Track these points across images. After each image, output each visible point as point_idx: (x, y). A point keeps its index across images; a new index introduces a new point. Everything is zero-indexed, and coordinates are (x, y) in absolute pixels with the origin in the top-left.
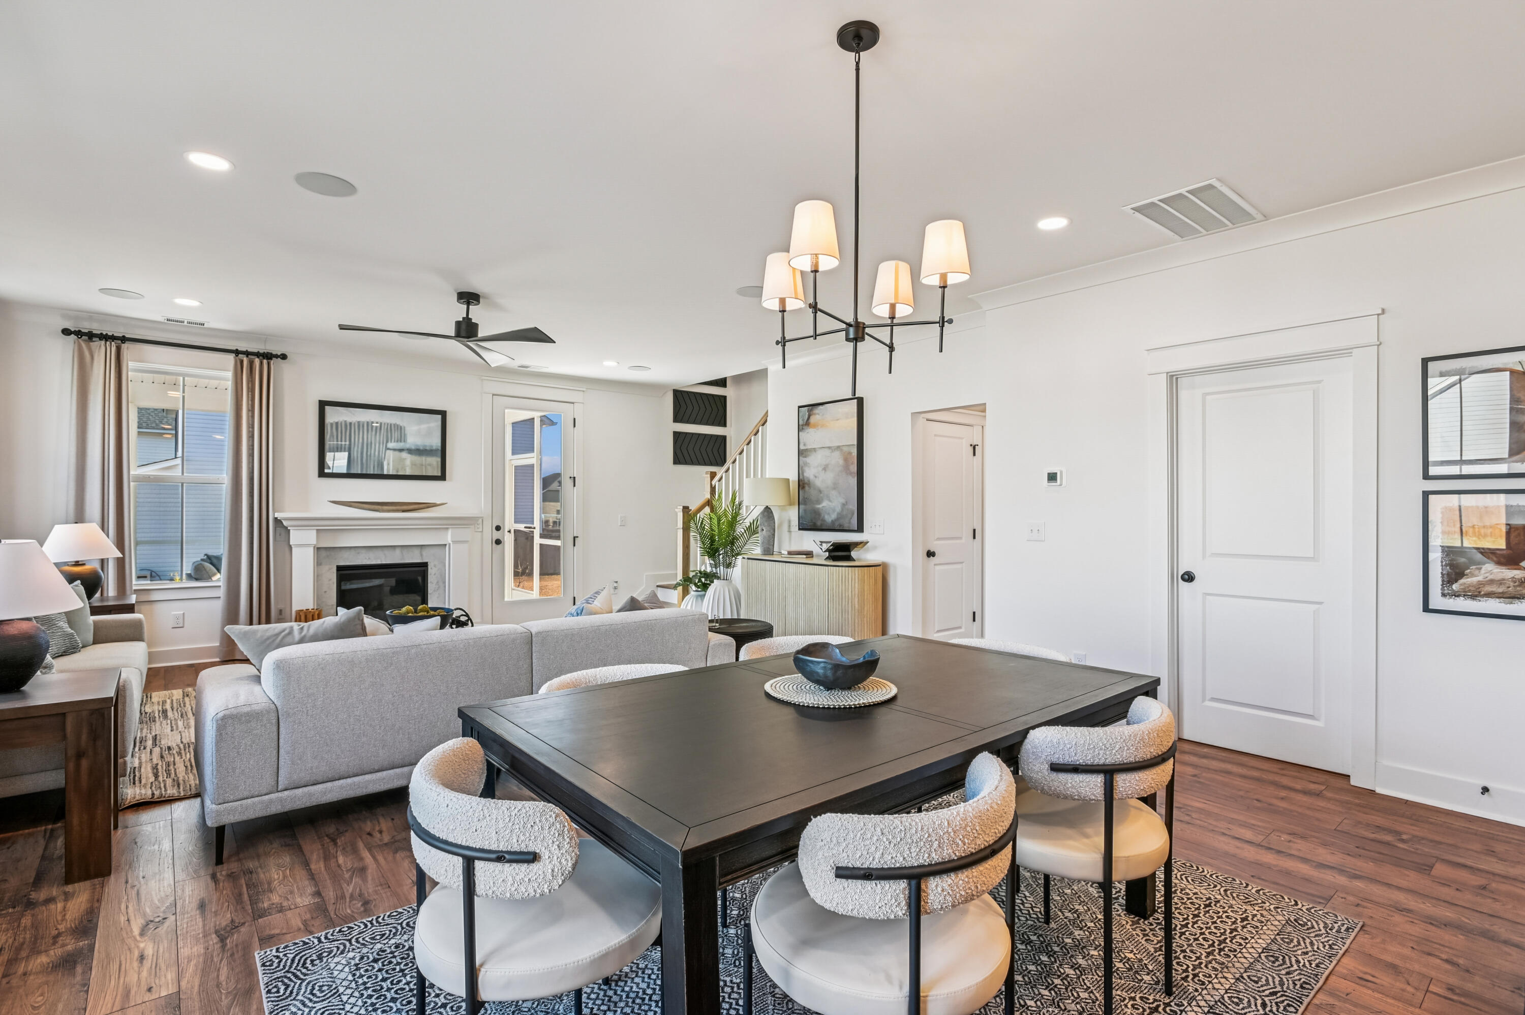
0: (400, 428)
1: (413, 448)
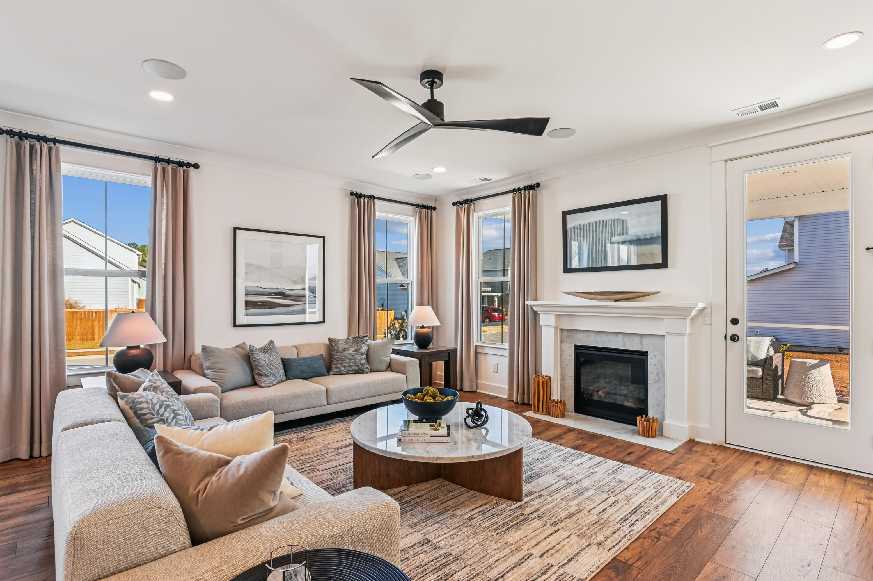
0: (622, 222)
1: (634, 238)
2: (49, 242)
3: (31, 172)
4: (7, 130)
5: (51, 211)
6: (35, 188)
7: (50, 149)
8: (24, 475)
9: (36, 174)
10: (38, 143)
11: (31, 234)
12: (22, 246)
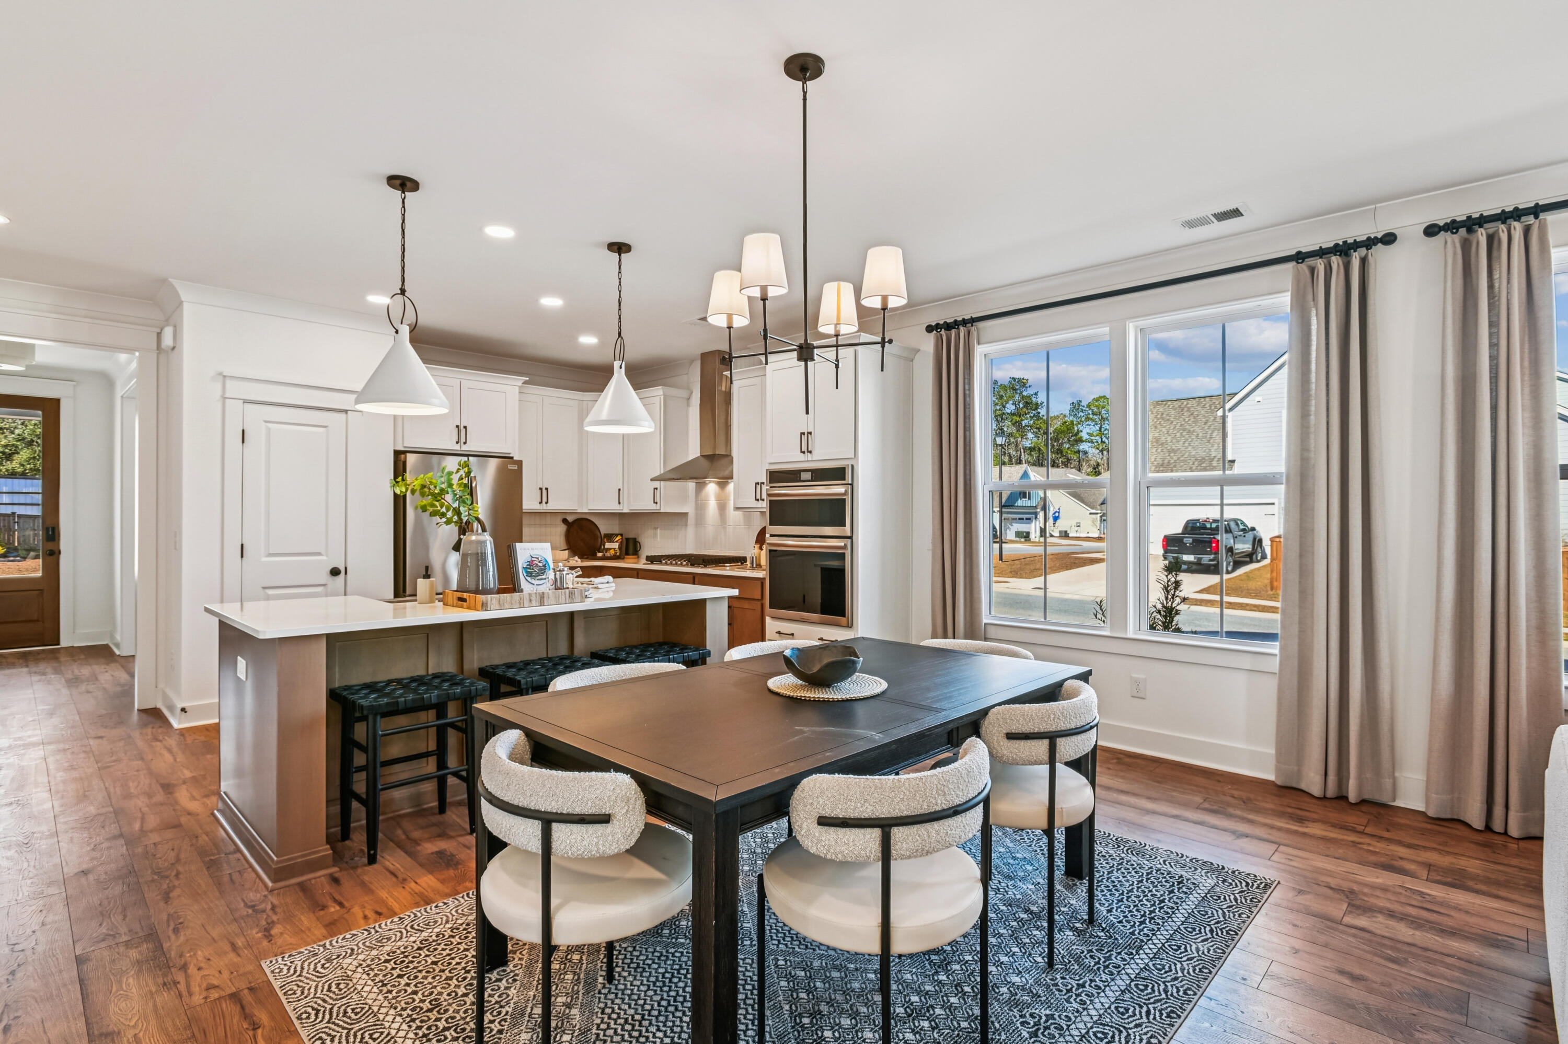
2: (1527, 415)
3: (1491, 287)
4: (1446, 224)
5: (1530, 352)
6: (1498, 316)
7: (1527, 231)
8: (1476, 859)
9: (1499, 288)
10: (1503, 227)
11: (1491, 404)
12: (1474, 427)
